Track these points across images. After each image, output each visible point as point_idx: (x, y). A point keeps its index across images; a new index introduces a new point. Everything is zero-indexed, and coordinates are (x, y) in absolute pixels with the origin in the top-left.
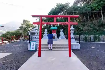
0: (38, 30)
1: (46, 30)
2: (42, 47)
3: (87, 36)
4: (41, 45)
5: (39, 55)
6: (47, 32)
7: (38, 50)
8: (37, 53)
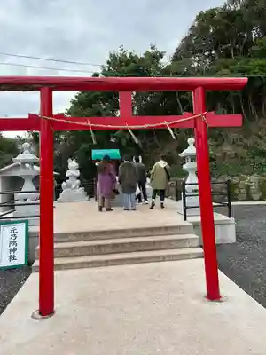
0: (36, 163)
1: (73, 164)
2: (55, 246)
3: (235, 180)
4: (55, 239)
5: (46, 306)
6: (78, 173)
7: (37, 263)
8: (31, 288)
